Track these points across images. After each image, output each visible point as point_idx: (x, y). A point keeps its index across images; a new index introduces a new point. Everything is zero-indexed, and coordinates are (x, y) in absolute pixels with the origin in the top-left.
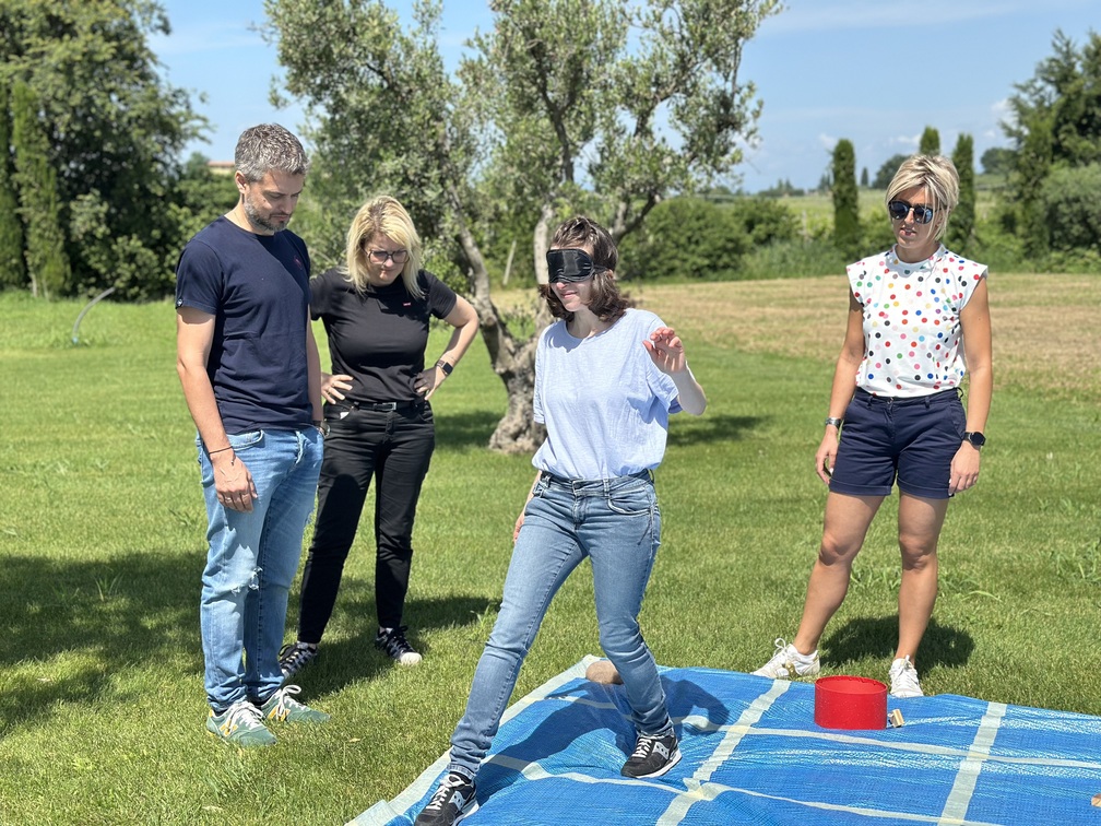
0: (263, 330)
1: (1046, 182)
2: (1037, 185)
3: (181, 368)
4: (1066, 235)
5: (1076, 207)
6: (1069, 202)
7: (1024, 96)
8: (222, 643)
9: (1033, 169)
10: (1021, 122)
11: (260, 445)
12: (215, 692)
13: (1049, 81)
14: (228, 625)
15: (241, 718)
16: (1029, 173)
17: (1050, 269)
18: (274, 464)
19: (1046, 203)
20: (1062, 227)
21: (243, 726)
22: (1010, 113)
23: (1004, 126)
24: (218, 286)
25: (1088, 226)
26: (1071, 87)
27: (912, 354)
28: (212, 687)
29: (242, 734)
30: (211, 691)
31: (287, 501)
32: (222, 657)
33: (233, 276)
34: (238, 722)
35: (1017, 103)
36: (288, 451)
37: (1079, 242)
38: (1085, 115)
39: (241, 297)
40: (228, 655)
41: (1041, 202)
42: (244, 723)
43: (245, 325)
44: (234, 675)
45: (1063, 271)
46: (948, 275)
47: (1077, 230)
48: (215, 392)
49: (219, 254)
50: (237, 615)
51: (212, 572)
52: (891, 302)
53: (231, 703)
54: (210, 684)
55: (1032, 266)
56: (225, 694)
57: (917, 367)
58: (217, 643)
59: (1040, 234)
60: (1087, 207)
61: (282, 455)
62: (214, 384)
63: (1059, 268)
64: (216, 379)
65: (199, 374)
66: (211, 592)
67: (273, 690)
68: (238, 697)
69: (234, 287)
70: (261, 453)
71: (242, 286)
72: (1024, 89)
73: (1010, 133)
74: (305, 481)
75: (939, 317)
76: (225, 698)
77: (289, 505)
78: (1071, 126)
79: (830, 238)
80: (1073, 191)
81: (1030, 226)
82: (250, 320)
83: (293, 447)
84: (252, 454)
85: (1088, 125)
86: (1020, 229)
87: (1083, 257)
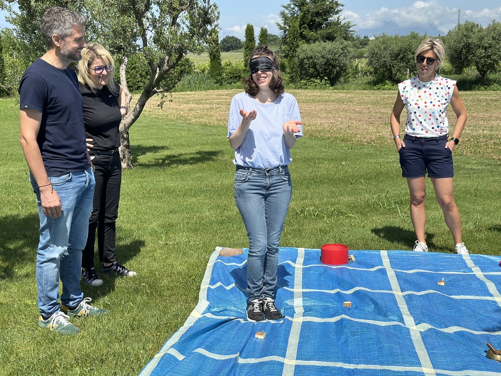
0: (68, 120)
1: (298, 50)
2: (295, 51)
3: (23, 141)
4: (307, 73)
5: (311, 61)
6: (308, 58)
7: (287, 11)
8: (49, 284)
9: (293, 44)
10: (285, 24)
11: (70, 181)
12: (45, 308)
13: (296, 6)
14: (52, 275)
15: (59, 321)
16: (291, 45)
17: (301, 88)
18: (76, 190)
19: (299, 59)
20: (305, 69)
21: (61, 324)
22: (281, 19)
23: (279, 25)
24: (45, 97)
25: (316, 69)
26: (305, 8)
27: (430, 119)
28: (43, 306)
29: (61, 328)
30: (42, 308)
31: (80, 206)
32: (49, 291)
33: (53, 92)
34: (57, 323)
35: (283, 15)
36: (82, 182)
37: (312, 76)
38: (311, 20)
39: (57, 103)
40: (52, 290)
41: (297, 59)
42: (61, 323)
43: (58, 119)
44: (55, 299)
45: (306, 88)
46: (442, 86)
47: (311, 70)
48: (42, 155)
49: (45, 79)
50: (57, 270)
51: (44, 248)
52: (419, 99)
53: (53, 313)
54: (41, 304)
55: (294, 86)
56: (50, 309)
57: (432, 124)
58: (46, 284)
59: (296, 72)
60: (315, 61)
61: (80, 184)
62: (42, 150)
63: (305, 86)
64: (43, 148)
65: (34, 144)
66: (44, 258)
67: (79, 302)
68: (57, 310)
69: (54, 98)
70: (71, 185)
71: (57, 97)
72: (286, 8)
73: (281, 28)
74: (89, 195)
75: (440, 104)
76: (50, 311)
77: (82, 208)
78: (306, 25)
79: (209, 73)
80: (310, 54)
81: (292, 69)
82: (61, 116)
83: (84, 179)
84: (67, 186)
85: (313, 25)
86: (288, 70)
87: (314, 82)
